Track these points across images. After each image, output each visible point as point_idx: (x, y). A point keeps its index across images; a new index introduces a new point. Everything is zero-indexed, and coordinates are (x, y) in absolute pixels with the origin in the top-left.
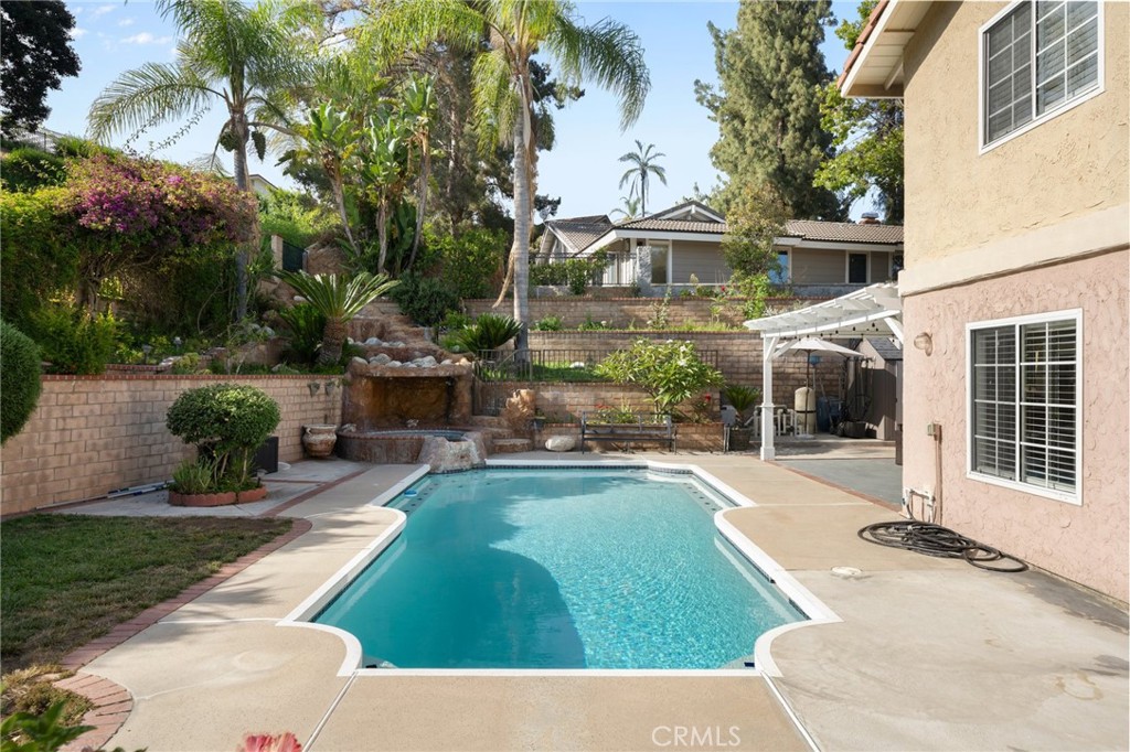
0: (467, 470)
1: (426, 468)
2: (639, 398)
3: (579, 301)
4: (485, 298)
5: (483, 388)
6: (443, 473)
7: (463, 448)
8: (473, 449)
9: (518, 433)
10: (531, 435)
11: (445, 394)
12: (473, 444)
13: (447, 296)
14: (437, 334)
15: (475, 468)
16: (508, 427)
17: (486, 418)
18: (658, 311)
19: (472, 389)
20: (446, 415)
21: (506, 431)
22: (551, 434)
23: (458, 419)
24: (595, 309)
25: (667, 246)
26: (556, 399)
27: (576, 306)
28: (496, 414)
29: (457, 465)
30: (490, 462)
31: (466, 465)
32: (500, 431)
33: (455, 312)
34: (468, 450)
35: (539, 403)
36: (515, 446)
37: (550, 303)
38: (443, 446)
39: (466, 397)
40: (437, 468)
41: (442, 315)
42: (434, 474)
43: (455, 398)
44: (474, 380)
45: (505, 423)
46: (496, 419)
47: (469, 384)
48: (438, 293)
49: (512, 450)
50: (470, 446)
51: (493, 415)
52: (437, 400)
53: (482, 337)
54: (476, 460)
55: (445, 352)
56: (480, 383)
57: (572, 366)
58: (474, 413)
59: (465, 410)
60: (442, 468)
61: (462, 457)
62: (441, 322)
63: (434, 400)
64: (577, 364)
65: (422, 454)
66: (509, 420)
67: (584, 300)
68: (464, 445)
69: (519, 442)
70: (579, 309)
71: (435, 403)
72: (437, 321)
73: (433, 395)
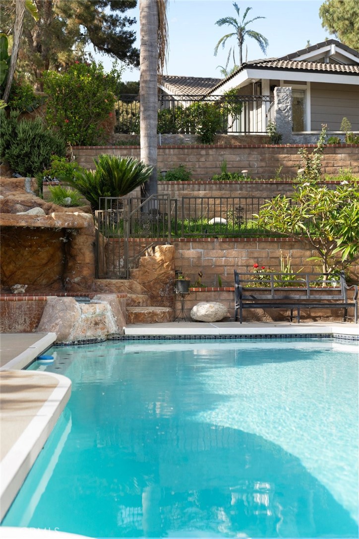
0: (102, 341)
1: (51, 337)
2: (301, 257)
3: (212, 148)
4: (96, 145)
5: (107, 244)
6: (73, 344)
7: (98, 311)
8: (109, 314)
9: (154, 300)
10: (172, 302)
11: (59, 254)
12: (109, 307)
13: (51, 140)
14: (41, 186)
15: (112, 339)
16: (143, 292)
17: (114, 281)
18: (308, 159)
19: (95, 245)
20: (62, 279)
21: (141, 297)
22: (196, 301)
23: (78, 284)
24: (231, 158)
25: (304, 92)
26: (199, 258)
27: (207, 154)
28: (127, 275)
29: (90, 334)
30: (130, 331)
31: (100, 334)
32: (134, 296)
33: (63, 159)
34: (103, 315)
35: (179, 263)
36: (154, 314)
37: (176, 151)
38: (73, 308)
39: (87, 256)
40: (65, 337)
41: (46, 163)
42: (61, 345)
43: (73, 257)
44: (97, 236)
45: (138, 287)
46: (126, 282)
47: (91, 240)
48: (42, 137)
49: (152, 320)
50: (105, 309)
51: (122, 278)
52: (49, 261)
53: (102, 184)
54: (113, 329)
55: (54, 206)
56: (103, 240)
57: (212, 222)
58: (97, 276)
59: (86, 272)
60: (71, 338)
61: (96, 324)
62: (46, 171)
63: (44, 262)
64: (218, 220)
65: (44, 320)
66: (144, 284)
67: (216, 148)
68: (98, 308)
69: (158, 310)
70: (211, 158)
71: (46, 264)
72: (41, 170)
73: (44, 254)
